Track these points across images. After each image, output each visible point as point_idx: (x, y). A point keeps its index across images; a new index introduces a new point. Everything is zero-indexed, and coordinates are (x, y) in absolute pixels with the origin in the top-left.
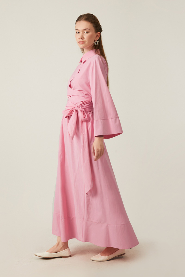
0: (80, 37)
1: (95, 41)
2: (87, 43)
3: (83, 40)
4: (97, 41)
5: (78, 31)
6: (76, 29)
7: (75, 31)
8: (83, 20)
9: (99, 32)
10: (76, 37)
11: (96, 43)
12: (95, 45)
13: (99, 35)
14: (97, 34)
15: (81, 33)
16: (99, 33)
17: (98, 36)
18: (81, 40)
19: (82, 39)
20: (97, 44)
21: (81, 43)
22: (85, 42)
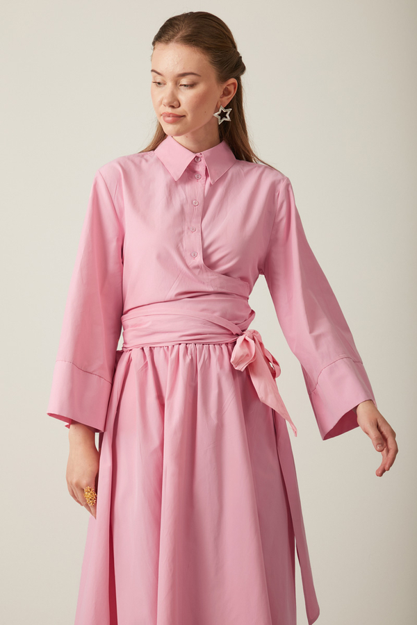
0: (165, 101)
1: (217, 110)
2: (189, 118)
3: (178, 111)
4: (226, 108)
5: (159, 79)
6: (152, 71)
7: (150, 77)
8: (177, 41)
9: (233, 80)
10: (153, 95)
11: (223, 115)
12: (220, 122)
13: (231, 88)
14: (225, 86)
15: (170, 85)
16: (234, 84)
17: (229, 93)
18: (169, 110)
19: (173, 107)
21: (170, 119)
22: (184, 116)
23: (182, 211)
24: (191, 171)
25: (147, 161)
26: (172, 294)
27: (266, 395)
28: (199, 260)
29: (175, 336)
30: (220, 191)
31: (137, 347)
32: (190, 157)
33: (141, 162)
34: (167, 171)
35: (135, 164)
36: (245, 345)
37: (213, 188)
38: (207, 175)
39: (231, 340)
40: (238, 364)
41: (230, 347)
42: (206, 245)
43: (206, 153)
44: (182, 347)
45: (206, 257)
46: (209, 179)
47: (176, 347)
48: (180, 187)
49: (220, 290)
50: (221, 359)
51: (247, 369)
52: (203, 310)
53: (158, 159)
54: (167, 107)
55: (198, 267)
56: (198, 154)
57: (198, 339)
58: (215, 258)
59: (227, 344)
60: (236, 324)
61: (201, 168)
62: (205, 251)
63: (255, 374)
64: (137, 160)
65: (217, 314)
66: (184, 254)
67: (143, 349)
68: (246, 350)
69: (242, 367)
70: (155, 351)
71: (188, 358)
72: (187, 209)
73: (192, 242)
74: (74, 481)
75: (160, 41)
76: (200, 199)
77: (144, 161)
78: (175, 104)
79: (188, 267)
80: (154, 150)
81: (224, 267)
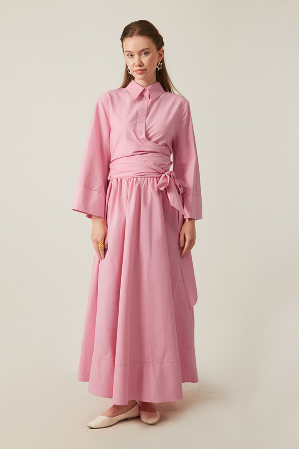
0: (136, 64)
2: (148, 69)
3: (143, 68)
8: (136, 35)
9: (162, 49)
11: (159, 67)
12: (159, 70)
13: (161, 53)
15: (136, 55)
16: (163, 51)
17: (161, 56)
18: (139, 68)
19: (140, 66)
20: (161, 68)
21: (138, 72)
22: (146, 69)
23: (137, 114)
24: (141, 96)
25: (122, 92)
26: (131, 153)
27: (174, 202)
28: (144, 136)
29: (131, 174)
30: (155, 105)
31: (115, 178)
32: (141, 89)
33: (119, 92)
34: (130, 96)
35: (116, 93)
36: (165, 178)
37: (152, 103)
38: (149, 97)
39: (159, 175)
40: (161, 187)
41: (158, 179)
42: (147, 129)
43: (150, 87)
44: (135, 179)
45: (147, 135)
46: (150, 99)
47: (132, 179)
48: (137, 104)
49: (154, 151)
50: (153, 185)
51: (165, 189)
52: (145, 161)
53: (127, 91)
54: (137, 67)
55: (143, 139)
56: (145, 88)
57: (143, 175)
58: (150, 135)
59: (157, 178)
60: (162, 168)
61: (146, 94)
62: (146, 132)
63: (169, 192)
64: (117, 92)
65: (152, 163)
66: (137, 133)
67: (117, 179)
68: (165, 181)
69: (162, 189)
70: (123, 181)
71: (137, 184)
72: (140, 113)
73: (141, 128)
74: (94, 238)
75: (127, 37)
76: (146, 108)
77: (120, 92)
78: (141, 64)
79: (138, 139)
80: (126, 87)
81: (154, 139)
